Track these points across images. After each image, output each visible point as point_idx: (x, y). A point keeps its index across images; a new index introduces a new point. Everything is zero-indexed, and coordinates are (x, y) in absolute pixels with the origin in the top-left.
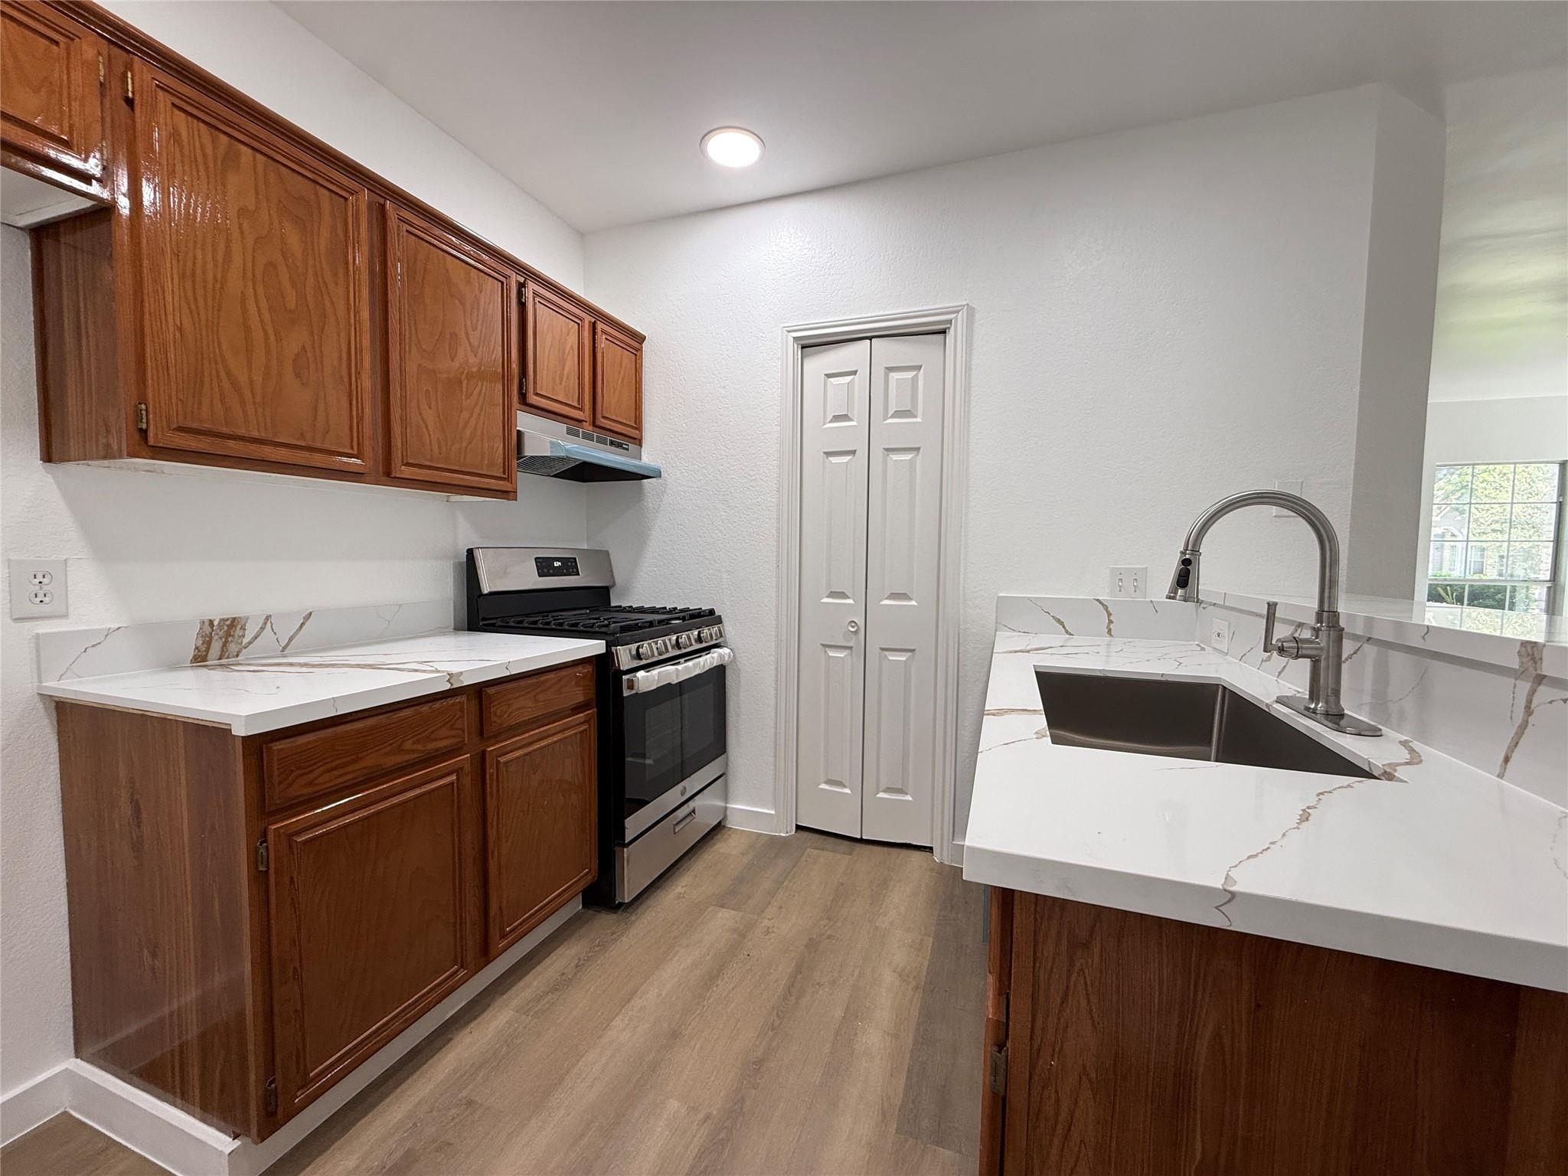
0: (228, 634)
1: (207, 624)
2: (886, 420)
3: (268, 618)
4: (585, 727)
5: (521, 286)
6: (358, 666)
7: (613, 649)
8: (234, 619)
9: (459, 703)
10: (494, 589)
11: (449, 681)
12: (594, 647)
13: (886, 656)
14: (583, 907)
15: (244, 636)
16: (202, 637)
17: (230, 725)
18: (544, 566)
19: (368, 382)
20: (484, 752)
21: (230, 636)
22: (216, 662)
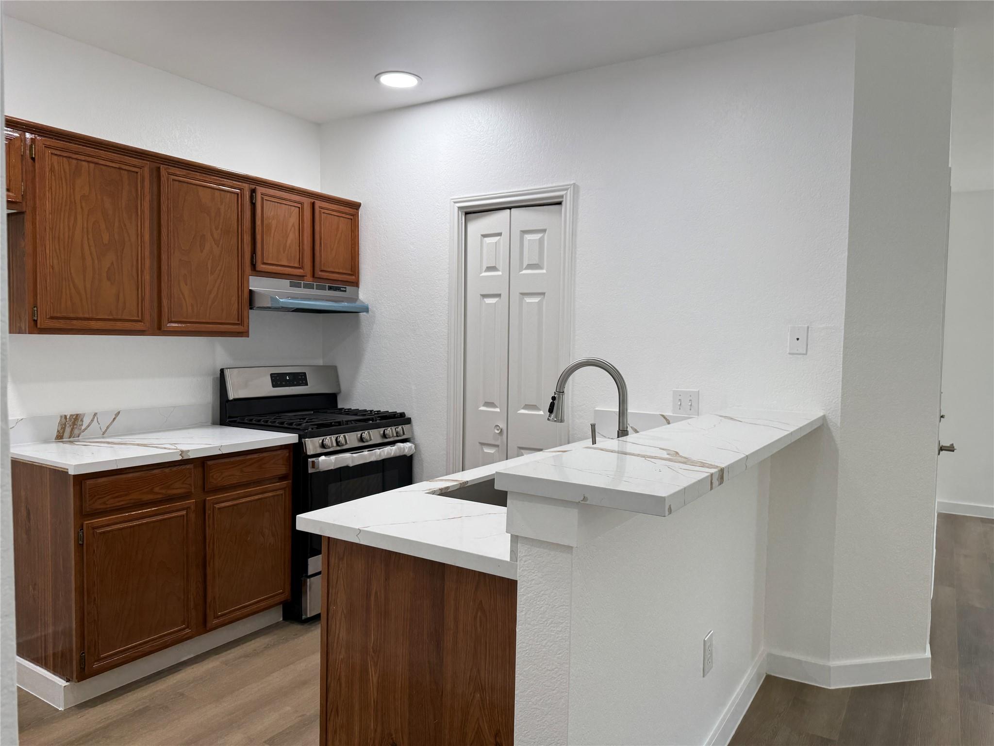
0: (74, 424)
1: (63, 418)
2: (522, 271)
3: (95, 414)
4: (282, 492)
5: (253, 191)
6: (138, 445)
7: (303, 440)
8: (77, 415)
9: (188, 469)
10: (237, 397)
11: (180, 455)
12: (290, 438)
13: (522, 453)
14: (283, 620)
15: (82, 425)
16: (61, 425)
17: (68, 469)
18: (278, 380)
19: (147, 277)
20: (205, 501)
21: (75, 425)
22: (67, 440)
